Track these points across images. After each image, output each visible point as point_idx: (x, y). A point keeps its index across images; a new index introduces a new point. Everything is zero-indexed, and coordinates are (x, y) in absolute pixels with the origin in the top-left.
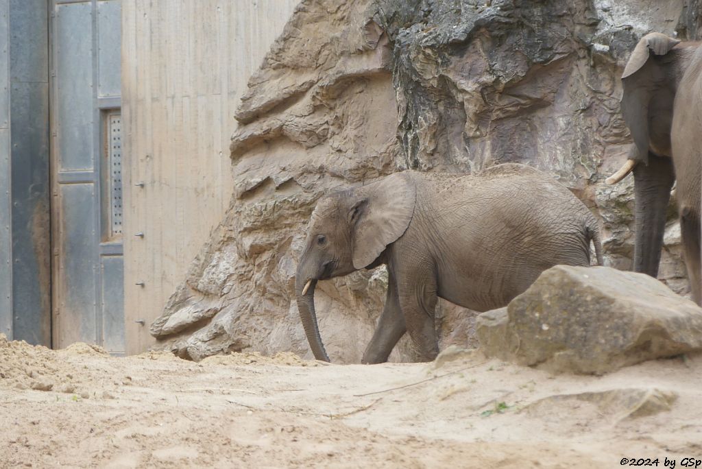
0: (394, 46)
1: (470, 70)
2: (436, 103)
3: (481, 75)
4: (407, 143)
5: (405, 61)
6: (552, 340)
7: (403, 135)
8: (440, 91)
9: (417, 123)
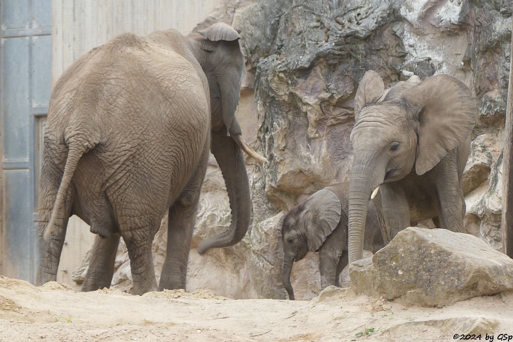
0: (256, 71)
1: (312, 89)
2: (287, 113)
3: (320, 92)
4: (265, 142)
5: (264, 82)
6: (405, 281)
7: (262, 136)
8: (290, 104)
9: (272, 127)
